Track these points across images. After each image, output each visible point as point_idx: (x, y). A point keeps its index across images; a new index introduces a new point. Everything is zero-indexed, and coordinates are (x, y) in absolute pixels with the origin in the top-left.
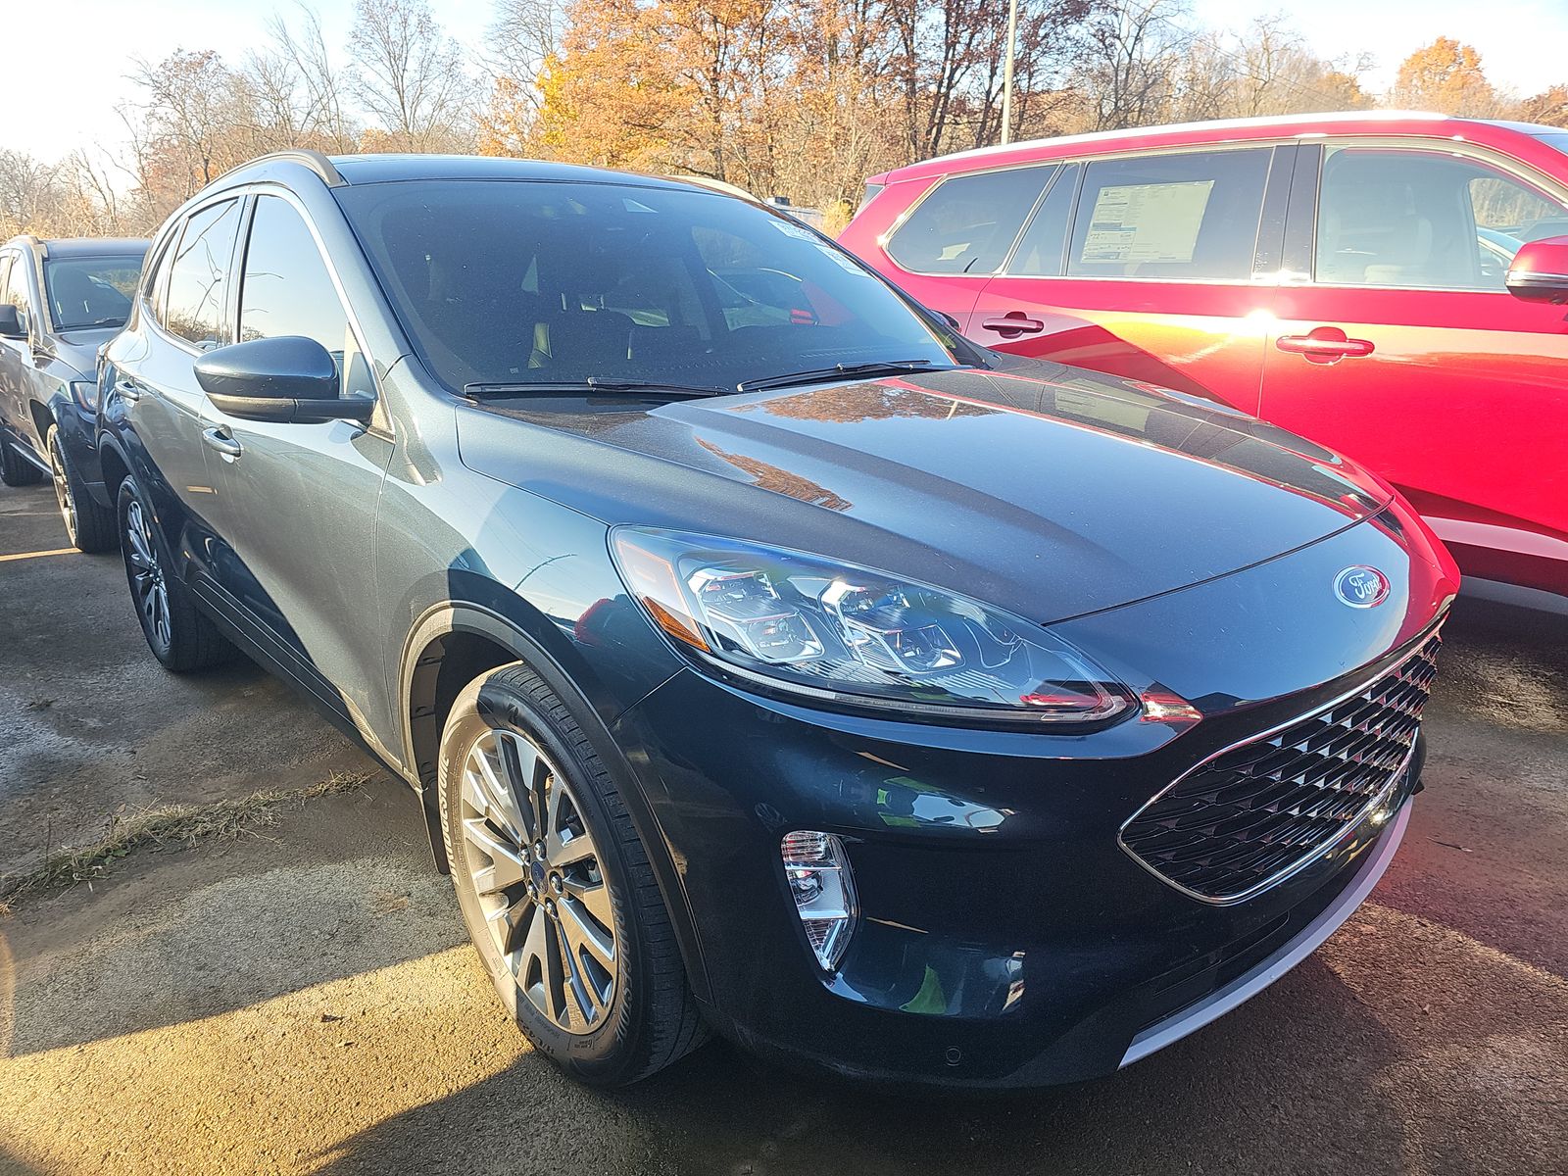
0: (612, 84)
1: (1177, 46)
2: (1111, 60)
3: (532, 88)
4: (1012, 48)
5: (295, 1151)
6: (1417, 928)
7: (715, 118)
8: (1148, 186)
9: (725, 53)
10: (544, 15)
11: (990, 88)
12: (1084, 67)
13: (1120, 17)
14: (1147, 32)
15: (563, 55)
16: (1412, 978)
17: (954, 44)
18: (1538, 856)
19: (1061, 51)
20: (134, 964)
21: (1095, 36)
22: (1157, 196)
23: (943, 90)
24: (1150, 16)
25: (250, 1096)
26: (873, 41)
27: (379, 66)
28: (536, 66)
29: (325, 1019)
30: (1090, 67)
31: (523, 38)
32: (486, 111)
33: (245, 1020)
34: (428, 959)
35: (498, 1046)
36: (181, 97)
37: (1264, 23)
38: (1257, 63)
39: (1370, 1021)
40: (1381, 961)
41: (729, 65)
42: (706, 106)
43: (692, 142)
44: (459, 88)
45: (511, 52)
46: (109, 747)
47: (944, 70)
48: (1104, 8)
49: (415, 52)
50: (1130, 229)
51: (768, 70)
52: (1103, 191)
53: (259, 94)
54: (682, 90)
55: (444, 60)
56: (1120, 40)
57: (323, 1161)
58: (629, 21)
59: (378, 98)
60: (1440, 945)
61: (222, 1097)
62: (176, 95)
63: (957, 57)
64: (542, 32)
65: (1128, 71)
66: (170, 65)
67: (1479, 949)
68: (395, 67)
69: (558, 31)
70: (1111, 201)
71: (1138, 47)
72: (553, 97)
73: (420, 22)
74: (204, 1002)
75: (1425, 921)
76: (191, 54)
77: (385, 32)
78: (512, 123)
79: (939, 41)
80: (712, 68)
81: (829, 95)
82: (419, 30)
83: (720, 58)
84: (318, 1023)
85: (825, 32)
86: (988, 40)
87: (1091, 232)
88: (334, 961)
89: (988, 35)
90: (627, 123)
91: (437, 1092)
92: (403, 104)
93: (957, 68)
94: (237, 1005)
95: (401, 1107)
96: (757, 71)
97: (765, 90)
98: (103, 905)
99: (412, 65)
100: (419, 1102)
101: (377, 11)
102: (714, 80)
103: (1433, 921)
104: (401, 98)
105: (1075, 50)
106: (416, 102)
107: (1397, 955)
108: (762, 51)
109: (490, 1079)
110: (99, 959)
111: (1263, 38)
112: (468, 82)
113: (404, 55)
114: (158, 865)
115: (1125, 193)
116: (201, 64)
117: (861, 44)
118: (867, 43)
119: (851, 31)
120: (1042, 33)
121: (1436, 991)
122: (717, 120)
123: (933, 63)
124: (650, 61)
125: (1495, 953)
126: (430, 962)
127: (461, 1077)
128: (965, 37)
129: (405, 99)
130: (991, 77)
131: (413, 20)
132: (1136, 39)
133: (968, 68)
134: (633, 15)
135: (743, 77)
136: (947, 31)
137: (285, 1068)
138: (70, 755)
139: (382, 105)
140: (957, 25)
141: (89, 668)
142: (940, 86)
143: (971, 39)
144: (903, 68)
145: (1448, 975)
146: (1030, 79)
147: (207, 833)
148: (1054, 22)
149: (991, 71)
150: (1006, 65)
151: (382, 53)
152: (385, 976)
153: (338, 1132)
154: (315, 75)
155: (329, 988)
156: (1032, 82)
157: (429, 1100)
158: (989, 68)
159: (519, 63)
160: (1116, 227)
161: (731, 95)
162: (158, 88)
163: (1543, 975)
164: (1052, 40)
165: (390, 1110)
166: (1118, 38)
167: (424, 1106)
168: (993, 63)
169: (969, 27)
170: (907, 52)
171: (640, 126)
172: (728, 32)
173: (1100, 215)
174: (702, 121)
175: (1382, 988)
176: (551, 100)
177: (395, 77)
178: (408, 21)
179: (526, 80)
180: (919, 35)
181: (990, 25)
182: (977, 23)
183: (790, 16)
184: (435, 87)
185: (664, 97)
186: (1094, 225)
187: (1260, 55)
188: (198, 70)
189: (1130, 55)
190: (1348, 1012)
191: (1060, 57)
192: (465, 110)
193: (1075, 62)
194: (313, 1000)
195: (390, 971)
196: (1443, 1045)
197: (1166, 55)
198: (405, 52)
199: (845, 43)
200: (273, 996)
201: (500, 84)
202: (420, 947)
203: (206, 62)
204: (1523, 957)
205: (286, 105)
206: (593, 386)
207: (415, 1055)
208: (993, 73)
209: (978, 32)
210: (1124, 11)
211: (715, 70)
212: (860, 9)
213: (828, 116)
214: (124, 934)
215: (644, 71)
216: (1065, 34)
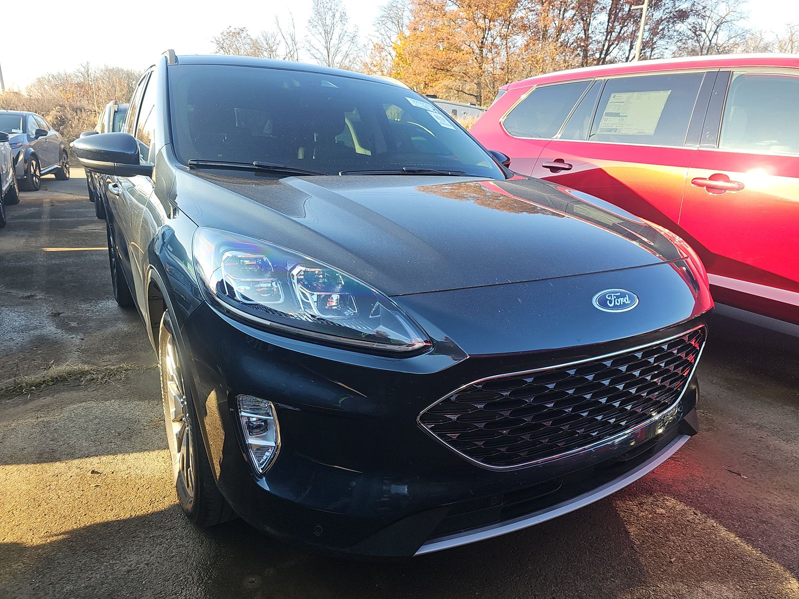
0: (429, 48)
1: (738, 36)
2: (699, 43)
3: (391, 49)
4: (643, 34)
5: (45, 531)
6: (691, 515)
7: (480, 66)
8: (636, 93)
9: (488, 34)
10: (400, 14)
11: (629, 55)
12: (683, 46)
13: (707, 20)
14: (722, 28)
15: (407, 33)
16: (673, 542)
17: (611, 32)
18: (788, 486)
19: (670, 38)
20: (25, 434)
21: (690, 30)
22: (640, 99)
23: (603, 56)
24: (724, 20)
25: (40, 502)
26: (567, 30)
27: (319, 37)
28: (394, 39)
29: (93, 472)
30: (686, 46)
31: (389, 24)
32: (368, 60)
33: (59, 466)
34: (157, 452)
35: (166, 498)
36: (228, 49)
37: (791, 26)
38: (785, 48)
39: (636, 562)
40: (659, 530)
41: (490, 39)
42: (475, 60)
43: (467, 78)
44: (356, 49)
45: (383, 32)
46: (74, 336)
47: (604, 45)
48: (697, 15)
49: (337, 31)
50: (624, 116)
51: (510, 43)
52: (612, 95)
53: (263, 49)
54: (464, 52)
55: (350, 35)
56: (705, 32)
57: (55, 538)
58: (441, 17)
59: (317, 52)
60: (700, 527)
61: (27, 501)
62: (226, 48)
63: (612, 39)
64: (398, 22)
65: (708, 49)
66: (225, 34)
67: (723, 532)
68: (327, 37)
69: (406, 21)
70: (616, 101)
71: (715, 37)
72: (400, 54)
73: (341, 16)
74: (45, 456)
75: (698, 512)
76: (235, 29)
77: (324, 20)
78: (379, 66)
79: (603, 31)
80: (480, 42)
81: (540, 56)
82: (340, 19)
83: (486, 37)
84: (89, 474)
85: (541, 25)
86: (630, 30)
87: (604, 117)
88: (113, 446)
89: (631, 28)
90: (434, 68)
91: (124, 515)
92: (328, 56)
93: (611, 45)
94: (59, 460)
95: (105, 520)
96: (504, 44)
97: (507, 53)
98: (30, 405)
99: (335, 36)
100: (114, 519)
101: (321, 10)
102: (481, 47)
103: (703, 512)
104: (328, 52)
105: (678, 37)
106: (335, 55)
107: (671, 528)
108: (508, 34)
109: (153, 513)
110: (13, 429)
111: (790, 34)
112: (360, 45)
113: (332, 32)
114: (63, 391)
115: (624, 96)
116: (239, 33)
117: (560, 31)
118: (563, 30)
119: (555, 24)
120: (661, 27)
121: (684, 551)
122: (480, 68)
123: (599, 42)
124: (449, 37)
125: (732, 536)
126: (157, 453)
127: (140, 510)
128: (618, 28)
129: (330, 53)
130: (630, 50)
131: (338, 15)
132: (715, 33)
133: (617, 45)
134: (443, 14)
135: (497, 47)
136: (608, 25)
137: (63, 492)
138: (55, 337)
139: (319, 56)
140: (614, 22)
141: (85, 300)
142: (601, 55)
143: (621, 30)
144: (582, 44)
145: (696, 543)
146: (652, 52)
147: (93, 379)
148: (668, 22)
149: (630, 47)
150: (638, 44)
151: (321, 30)
152: (131, 458)
153: (70, 526)
154: (289, 41)
155: (104, 458)
156: (653, 53)
157: (119, 519)
158: (629, 45)
159: (386, 37)
160: (617, 115)
161: (490, 56)
162: (218, 44)
163: (756, 553)
164: (666, 32)
165: (98, 520)
166: (704, 31)
167: (115, 521)
168: (632, 42)
169: (620, 24)
170: (585, 36)
171: (441, 69)
172: (491, 23)
173: (609, 109)
174: (472, 68)
175: (652, 544)
176: (399, 56)
177: (326, 42)
178: (336, 16)
179: (389, 45)
180: (593, 27)
181: (632, 23)
182: (624, 21)
183: (524, 16)
184: (344, 48)
185: (454, 55)
186: (605, 114)
187: (787, 43)
188: (237, 36)
189: (710, 41)
190: (625, 554)
191: (669, 41)
192: (358, 59)
193: (678, 43)
194: (94, 462)
195: (136, 455)
196: (674, 582)
197: (731, 41)
198: (332, 30)
199: (552, 31)
200: (77, 458)
201: (375, 47)
202: (157, 445)
203: (241, 33)
204: (748, 541)
205: (274, 54)
206: (256, 165)
207: (124, 496)
208: (631, 47)
209: (625, 26)
210: (709, 17)
211: (482, 42)
212: (561, 13)
213: (538, 68)
214: (30, 420)
215: (446, 41)
216: (673, 28)
